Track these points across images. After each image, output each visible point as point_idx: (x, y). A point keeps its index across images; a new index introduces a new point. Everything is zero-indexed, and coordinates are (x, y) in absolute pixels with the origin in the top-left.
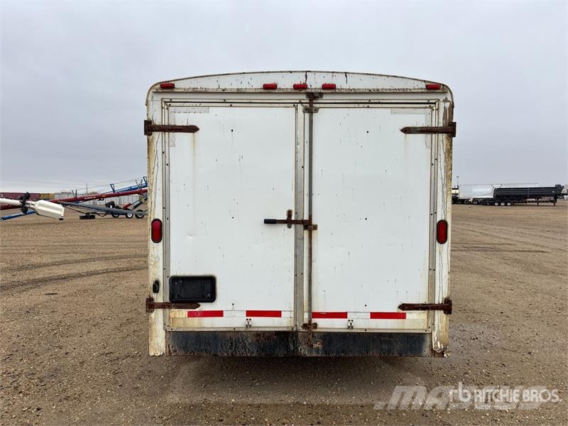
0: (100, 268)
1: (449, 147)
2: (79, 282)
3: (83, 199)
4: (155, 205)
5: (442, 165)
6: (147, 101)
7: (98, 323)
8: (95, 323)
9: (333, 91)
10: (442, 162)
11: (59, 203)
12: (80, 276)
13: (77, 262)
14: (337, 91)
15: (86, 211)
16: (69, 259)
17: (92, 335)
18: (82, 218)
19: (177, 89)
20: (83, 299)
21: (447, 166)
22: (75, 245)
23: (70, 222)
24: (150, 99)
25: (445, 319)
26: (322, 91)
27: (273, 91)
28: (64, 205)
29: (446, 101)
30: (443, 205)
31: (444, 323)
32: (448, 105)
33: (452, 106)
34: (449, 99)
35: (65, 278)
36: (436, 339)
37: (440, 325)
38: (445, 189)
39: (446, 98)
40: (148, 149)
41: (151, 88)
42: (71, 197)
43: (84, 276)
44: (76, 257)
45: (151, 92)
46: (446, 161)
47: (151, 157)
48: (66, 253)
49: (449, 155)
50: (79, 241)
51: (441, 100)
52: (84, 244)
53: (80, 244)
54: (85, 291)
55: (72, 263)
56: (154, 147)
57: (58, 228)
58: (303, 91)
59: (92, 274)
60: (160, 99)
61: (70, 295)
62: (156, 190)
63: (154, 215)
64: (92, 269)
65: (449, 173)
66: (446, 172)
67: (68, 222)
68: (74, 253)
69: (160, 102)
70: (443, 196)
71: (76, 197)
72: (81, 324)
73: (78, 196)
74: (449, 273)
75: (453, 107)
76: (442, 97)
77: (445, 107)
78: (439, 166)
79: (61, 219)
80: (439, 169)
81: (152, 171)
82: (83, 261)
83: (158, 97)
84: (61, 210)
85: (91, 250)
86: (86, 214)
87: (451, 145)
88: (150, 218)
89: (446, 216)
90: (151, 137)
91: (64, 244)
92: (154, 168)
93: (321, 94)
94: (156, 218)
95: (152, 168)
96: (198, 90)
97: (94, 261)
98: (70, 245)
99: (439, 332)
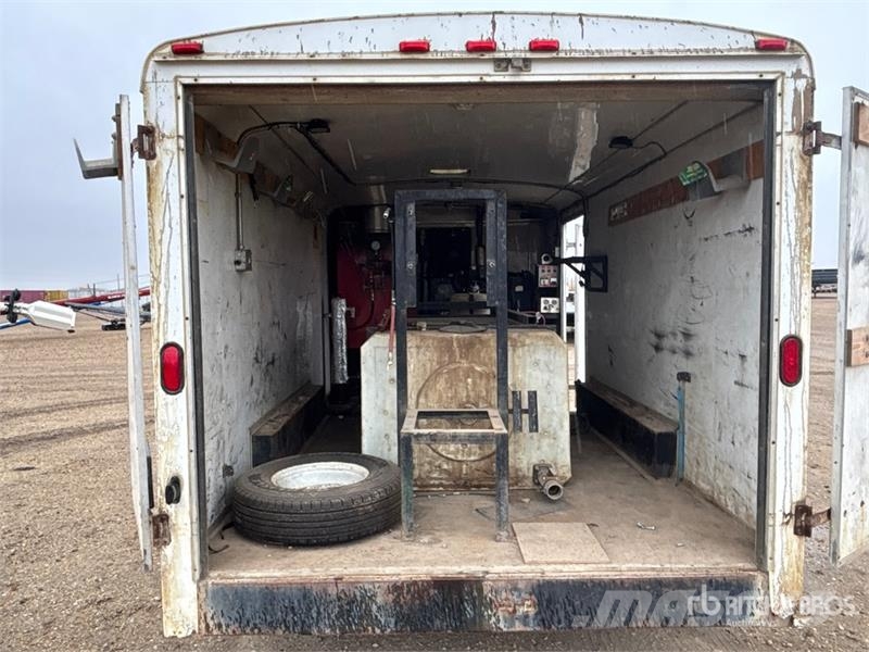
0: (117, 417)
1: (805, 176)
2: (77, 444)
3: (105, 299)
4: (166, 312)
5: (791, 217)
6: (144, 83)
7: (95, 530)
8: (89, 530)
9: (554, 55)
10: (791, 210)
11: (67, 306)
12: (81, 432)
13: (82, 406)
14: (562, 55)
15: (111, 317)
16: (70, 400)
17: (78, 556)
18: (106, 328)
19: (209, 55)
20: (77, 479)
21: (802, 218)
22: (84, 376)
23: (86, 336)
24: (149, 78)
25: (795, 545)
26: (529, 55)
27: (421, 56)
28: (76, 309)
29: (798, 75)
30: (792, 303)
31: (793, 554)
32: (802, 84)
33: (811, 88)
34: (806, 71)
35: (54, 437)
36: (777, 588)
37: (786, 560)
38: (797, 269)
39: (799, 71)
40: (149, 189)
41: (152, 54)
42: (86, 295)
43: (88, 432)
44: (82, 396)
45: (151, 63)
46: (798, 207)
47: (155, 206)
48: (67, 390)
49: (805, 194)
50: (93, 367)
51: (789, 74)
52: (100, 372)
53: (94, 373)
54: (84, 462)
55: (72, 408)
56: (160, 185)
57: (65, 346)
58: (487, 56)
59: (103, 429)
60: (171, 79)
61: (55, 471)
62: (168, 279)
63: (165, 333)
64: (103, 420)
65: (805, 234)
66: (799, 231)
67: (81, 336)
68: (82, 388)
69: (173, 84)
70: (793, 285)
71: (94, 296)
72: (64, 531)
73: (98, 294)
74: (805, 448)
75: (813, 89)
76: (789, 68)
77: (796, 90)
78: (784, 218)
79: (71, 331)
80: (784, 225)
81: (158, 238)
82: (92, 404)
83: (167, 74)
84: (70, 317)
85: (110, 384)
86: (112, 322)
87: (810, 172)
88: (158, 340)
89: (799, 325)
90: (154, 163)
91: (67, 373)
92: (162, 232)
93: (527, 62)
94: (170, 340)
95: (157, 231)
96: (256, 57)
97: (111, 403)
98: (76, 375)
99: (783, 573)
